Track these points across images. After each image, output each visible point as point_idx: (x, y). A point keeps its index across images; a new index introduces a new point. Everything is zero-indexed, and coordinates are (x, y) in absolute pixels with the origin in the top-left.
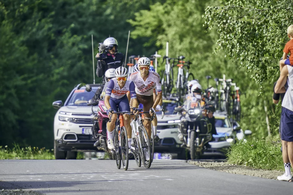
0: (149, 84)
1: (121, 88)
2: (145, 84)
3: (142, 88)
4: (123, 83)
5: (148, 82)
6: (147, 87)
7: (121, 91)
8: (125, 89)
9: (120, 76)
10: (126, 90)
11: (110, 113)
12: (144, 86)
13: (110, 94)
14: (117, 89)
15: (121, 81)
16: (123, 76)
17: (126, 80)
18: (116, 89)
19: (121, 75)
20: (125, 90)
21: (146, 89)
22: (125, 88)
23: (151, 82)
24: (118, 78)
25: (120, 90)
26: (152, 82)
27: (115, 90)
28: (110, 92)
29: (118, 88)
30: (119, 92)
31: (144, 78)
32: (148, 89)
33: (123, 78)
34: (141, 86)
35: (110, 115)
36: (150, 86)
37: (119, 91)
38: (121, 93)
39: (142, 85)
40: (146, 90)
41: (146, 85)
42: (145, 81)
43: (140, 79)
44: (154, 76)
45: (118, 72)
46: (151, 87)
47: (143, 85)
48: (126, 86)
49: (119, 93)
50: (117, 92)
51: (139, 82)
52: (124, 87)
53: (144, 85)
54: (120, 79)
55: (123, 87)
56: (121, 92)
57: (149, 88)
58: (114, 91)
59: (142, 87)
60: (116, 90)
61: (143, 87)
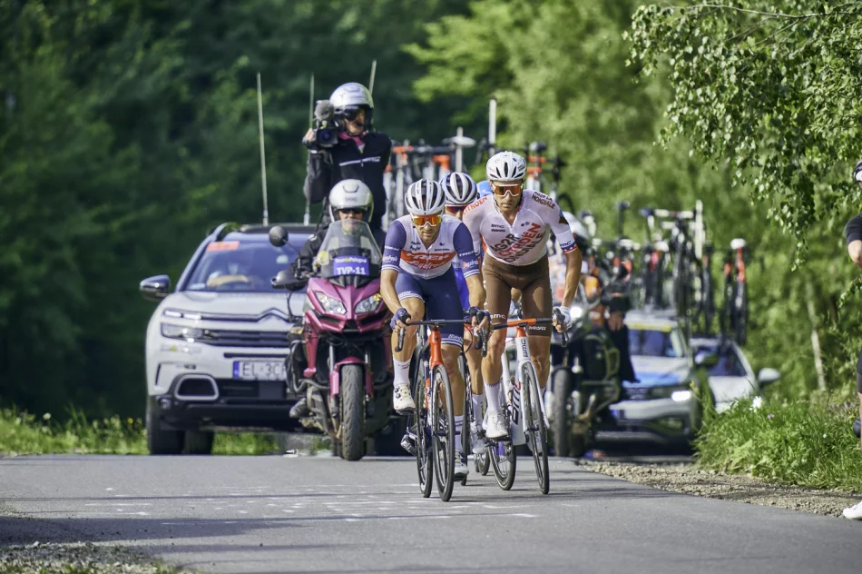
0: (526, 231)
1: (427, 244)
2: (512, 232)
3: (506, 246)
4: (430, 231)
5: (523, 225)
6: (520, 242)
7: (428, 255)
8: (442, 247)
9: (421, 212)
10: (446, 252)
11: (399, 322)
12: (511, 241)
13: (397, 263)
14: (415, 246)
15: (426, 226)
16: (430, 211)
17: (442, 223)
18: (412, 248)
19: (425, 209)
20: (442, 252)
21: (519, 246)
22: (441, 244)
23: (530, 226)
24: (417, 217)
25: (425, 251)
26: (533, 224)
27: (410, 252)
28: (395, 259)
29: (419, 246)
30: (424, 257)
31: (507, 214)
32: (524, 247)
33: (432, 218)
34: (502, 241)
35: (399, 330)
37: (424, 254)
38: (430, 261)
39: (504, 235)
41: (516, 235)
42: (511, 224)
43: (497, 218)
44: (538, 204)
45: (414, 199)
46: (533, 240)
47: (508, 236)
48: (441, 239)
49: (423, 262)
50: (416, 257)
51: (495, 228)
52: (437, 243)
53: (510, 236)
54: (422, 220)
55: (433, 242)
56: (430, 257)
57: (529, 243)
58: (409, 254)
59: (506, 243)
60: (413, 252)
61: (510, 243)
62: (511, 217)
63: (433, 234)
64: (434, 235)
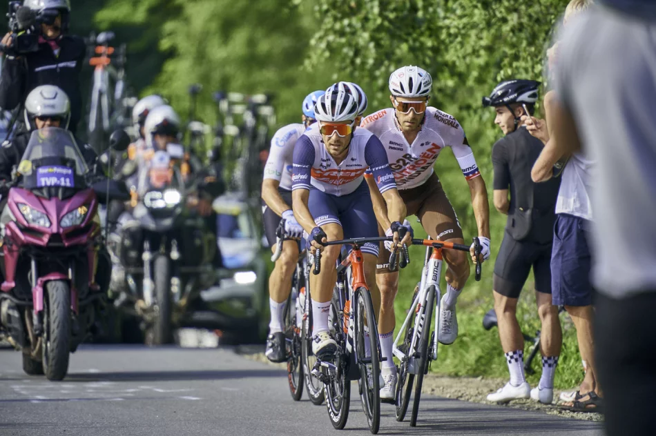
0: (425, 151)
1: (338, 161)
2: (409, 152)
3: (401, 167)
4: (338, 142)
5: (422, 145)
6: (416, 163)
7: (339, 171)
8: (354, 163)
9: (329, 118)
10: (357, 168)
11: (313, 242)
12: (407, 161)
13: (308, 181)
14: (325, 164)
15: (334, 137)
16: (338, 118)
17: (352, 135)
18: (321, 165)
19: (333, 115)
20: (354, 168)
21: (413, 168)
22: (353, 159)
23: (430, 146)
24: (324, 124)
25: (336, 167)
26: (433, 144)
27: (320, 170)
28: (304, 177)
29: (329, 163)
30: (334, 173)
31: (406, 133)
32: (419, 169)
33: (340, 127)
34: (398, 161)
35: (315, 251)
36: (428, 157)
37: (335, 170)
38: (341, 177)
39: (400, 154)
40: (414, 172)
41: (413, 155)
42: (410, 144)
43: (396, 136)
44: (441, 124)
45: (323, 105)
47: (405, 156)
48: (354, 153)
49: (335, 178)
50: (326, 174)
51: (392, 146)
52: (349, 158)
53: (408, 156)
54: (328, 129)
55: (345, 157)
56: (341, 174)
57: (425, 165)
58: (318, 172)
59: (401, 163)
60: (324, 170)
61: (405, 164)
62: (412, 137)
63: (341, 148)
64: (344, 148)
